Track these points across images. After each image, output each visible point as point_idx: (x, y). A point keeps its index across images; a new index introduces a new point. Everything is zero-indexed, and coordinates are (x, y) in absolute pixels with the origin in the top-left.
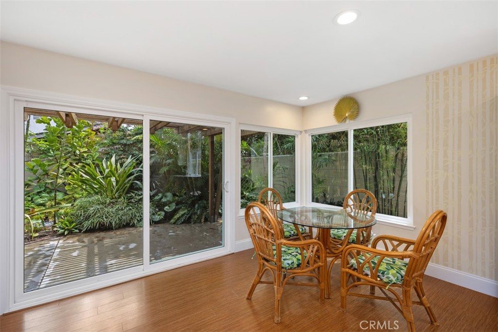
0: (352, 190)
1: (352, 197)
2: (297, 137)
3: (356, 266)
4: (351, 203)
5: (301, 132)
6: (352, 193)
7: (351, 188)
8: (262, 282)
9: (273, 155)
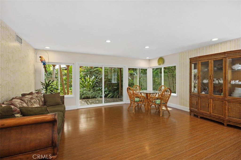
2: (148, 69)
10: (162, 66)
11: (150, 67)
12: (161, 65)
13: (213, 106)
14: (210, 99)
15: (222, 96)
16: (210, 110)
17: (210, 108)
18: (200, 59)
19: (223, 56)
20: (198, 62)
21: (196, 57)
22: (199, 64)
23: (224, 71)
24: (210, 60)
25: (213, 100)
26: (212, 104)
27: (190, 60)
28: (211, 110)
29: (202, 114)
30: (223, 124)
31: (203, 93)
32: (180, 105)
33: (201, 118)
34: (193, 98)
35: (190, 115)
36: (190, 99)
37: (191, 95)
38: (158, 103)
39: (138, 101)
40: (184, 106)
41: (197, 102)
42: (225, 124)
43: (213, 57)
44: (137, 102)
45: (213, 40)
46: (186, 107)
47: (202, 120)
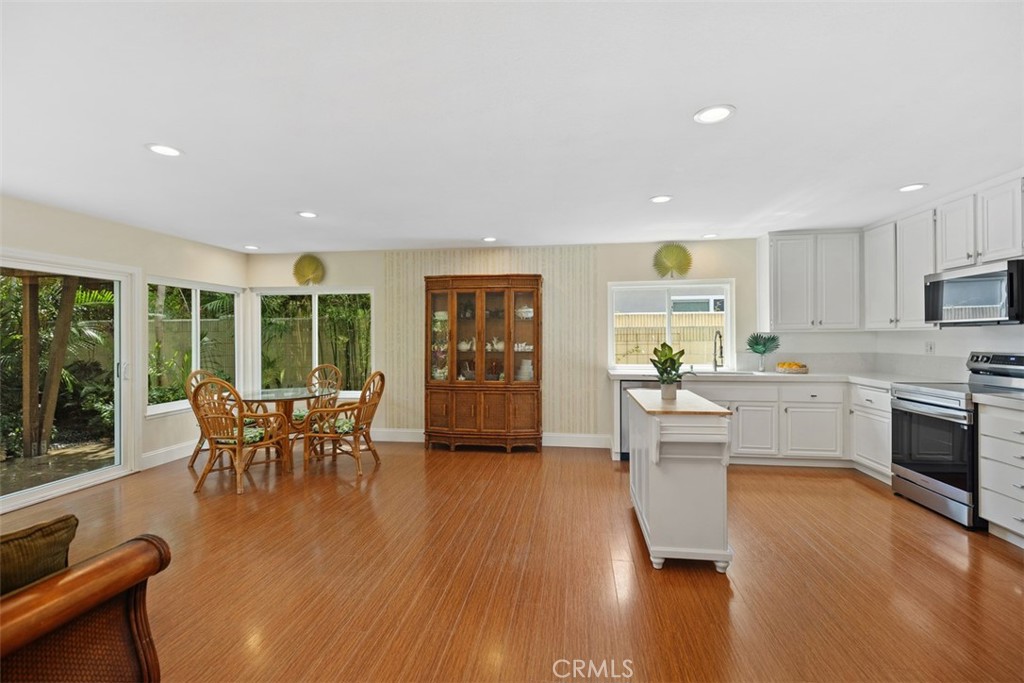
0: (317, 366)
1: (317, 374)
2: (238, 295)
3: (317, 430)
4: (315, 381)
5: (244, 290)
6: (316, 370)
7: (316, 364)
8: (214, 471)
9: (201, 317)
10: (315, 291)
11: (251, 289)
12: (311, 284)
13: (485, 409)
14: (478, 393)
15: (501, 381)
16: (478, 422)
17: (478, 417)
18: (456, 284)
19: (504, 285)
20: (449, 291)
21: (446, 277)
22: (452, 298)
23: (506, 322)
24: (478, 291)
25: (485, 394)
26: (482, 405)
27: (427, 283)
28: (481, 420)
29: (461, 436)
30: (502, 450)
31: (462, 378)
32: (386, 427)
33: (459, 448)
34: (434, 396)
35: (427, 449)
36: (426, 401)
37: (431, 387)
38: (347, 430)
39: (258, 439)
40: (399, 427)
41: (447, 407)
42: (509, 448)
43: (485, 284)
44: (254, 442)
45: (486, 240)
46: (405, 430)
47: (460, 453)
